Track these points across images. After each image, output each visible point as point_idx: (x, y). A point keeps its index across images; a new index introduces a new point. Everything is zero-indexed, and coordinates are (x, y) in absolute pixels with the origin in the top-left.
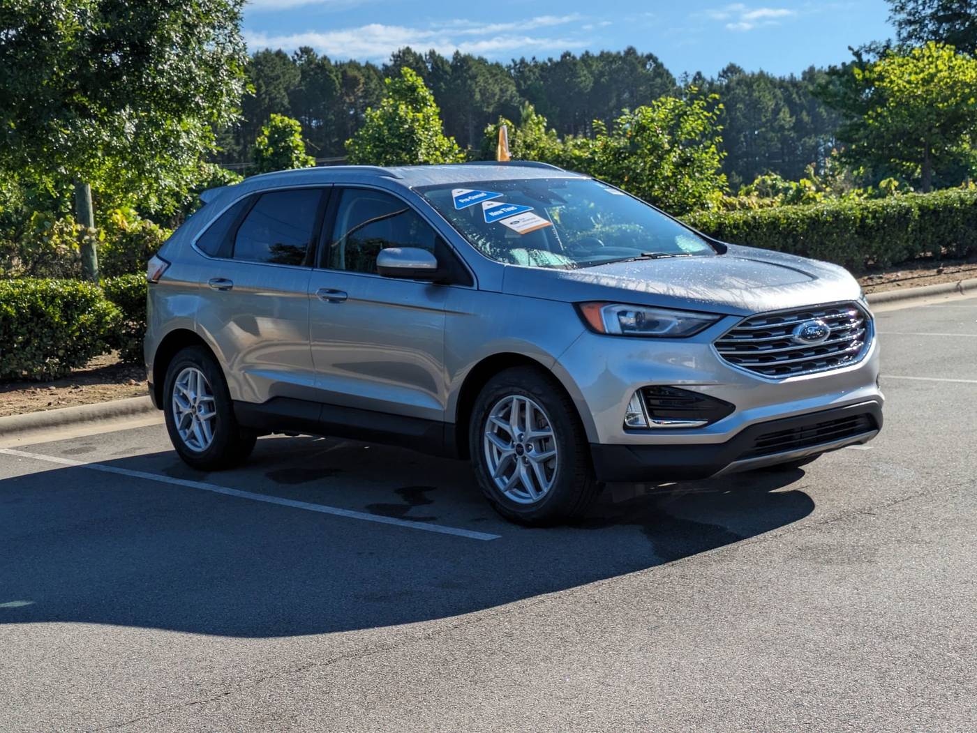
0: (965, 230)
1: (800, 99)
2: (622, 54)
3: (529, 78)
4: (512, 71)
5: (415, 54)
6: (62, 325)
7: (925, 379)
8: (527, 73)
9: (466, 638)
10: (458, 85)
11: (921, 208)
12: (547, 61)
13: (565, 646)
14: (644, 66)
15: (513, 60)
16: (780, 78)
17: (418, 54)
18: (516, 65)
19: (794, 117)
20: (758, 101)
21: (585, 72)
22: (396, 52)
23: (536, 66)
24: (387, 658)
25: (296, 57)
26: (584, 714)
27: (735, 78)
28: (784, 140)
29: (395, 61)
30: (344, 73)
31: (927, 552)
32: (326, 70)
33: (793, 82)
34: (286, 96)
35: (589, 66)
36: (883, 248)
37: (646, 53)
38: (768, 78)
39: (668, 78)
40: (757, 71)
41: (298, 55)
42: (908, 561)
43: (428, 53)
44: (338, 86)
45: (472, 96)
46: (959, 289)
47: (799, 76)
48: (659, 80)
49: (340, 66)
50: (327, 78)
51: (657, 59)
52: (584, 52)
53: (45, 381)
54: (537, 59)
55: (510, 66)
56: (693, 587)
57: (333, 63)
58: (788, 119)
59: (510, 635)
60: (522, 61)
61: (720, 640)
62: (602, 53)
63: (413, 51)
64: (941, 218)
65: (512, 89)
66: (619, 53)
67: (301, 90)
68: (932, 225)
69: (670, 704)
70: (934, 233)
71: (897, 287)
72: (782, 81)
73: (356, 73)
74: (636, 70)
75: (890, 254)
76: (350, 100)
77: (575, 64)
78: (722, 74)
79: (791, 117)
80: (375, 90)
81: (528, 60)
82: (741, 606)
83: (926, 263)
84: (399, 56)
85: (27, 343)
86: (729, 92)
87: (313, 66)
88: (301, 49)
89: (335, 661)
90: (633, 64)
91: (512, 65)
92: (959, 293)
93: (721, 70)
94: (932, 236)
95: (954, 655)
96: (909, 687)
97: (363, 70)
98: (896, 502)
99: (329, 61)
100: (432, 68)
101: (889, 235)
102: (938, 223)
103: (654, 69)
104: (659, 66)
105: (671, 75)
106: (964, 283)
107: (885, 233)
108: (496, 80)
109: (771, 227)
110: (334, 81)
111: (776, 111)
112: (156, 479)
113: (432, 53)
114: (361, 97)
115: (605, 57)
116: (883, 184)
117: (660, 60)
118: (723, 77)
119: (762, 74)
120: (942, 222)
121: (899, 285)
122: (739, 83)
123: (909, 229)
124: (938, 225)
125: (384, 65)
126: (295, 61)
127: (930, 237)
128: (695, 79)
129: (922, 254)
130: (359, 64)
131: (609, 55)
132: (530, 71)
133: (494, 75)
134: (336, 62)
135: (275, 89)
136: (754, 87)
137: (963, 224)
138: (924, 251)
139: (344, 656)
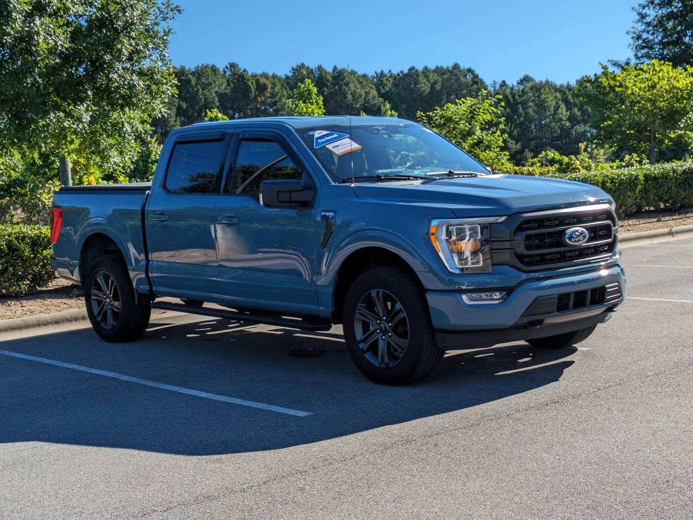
0: (677, 191)
1: (574, 99)
2: (450, 68)
3: (386, 85)
4: (375, 80)
5: (308, 68)
6: (30, 258)
7: (637, 298)
8: (385, 82)
9: (270, 492)
10: (336, 89)
11: (645, 176)
12: (399, 73)
13: (339, 498)
14: (465, 76)
15: (376, 72)
16: (560, 85)
17: (310, 68)
18: (377, 76)
19: (569, 112)
20: (544, 101)
21: (425, 81)
22: (295, 66)
23: (391, 76)
24: (209, 507)
25: (225, 70)
27: (529, 85)
28: (562, 128)
29: (294, 73)
30: (257, 82)
31: (614, 428)
32: (245, 79)
33: (569, 88)
34: (216, 97)
35: (427, 77)
37: (466, 67)
38: (552, 85)
39: (481, 85)
40: (544, 80)
41: (227, 68)
42: (600, 434)
43: (317, 67)
44: (254, 90)
45: (346, 97)
46: (671, 233)
47: (573, 83)
48: (475, 86)
49: (254, 76)
50: (246, 85)
51: (474, 71)
52: (424, 67)
53: (18, 297)
54: (392, 72)
55: (374, 76)
56: (441, 453)
57: (250, 74)
58: (565, 113)
59: (302, 489)
60: (382, 73)
61: (452, 494)
62: (437, 67)
63: (306, 66)
64: (660, 183)
65: (374, 92)
66: (448, 67)
67: (226, 93)
68: (654, 188)
70: (655, 194)
71: (628, 232)
72: (562, 86)
73: (265, 81)
74: (460, 80)
75: (623, 208)
76: (261, 99)
77: (418, 76)
78: (519, 81)
79: (567, 111)
80: (278, 92)
81: (386, 72)
82: (473, 468)
83: (649, 214)
84: (297, 70)
86: (523, 95)
87: (237, 76)
88: (230, 64)
89: (171, 508)
90: (458, 75)
92: (671, 236)
93: (519, 79)
94: (654, 195)
95: (620, 507)
97: (270, 79)
98: (599, 390)
99: (248, 72)
100: (319, 77)
101: (623, 195)
102: (657, 186)
103: (472, 79)
104: (476, 76)
105: (484, 83)
106: (674, 229)
107: (620, 194)
108: (362, 86)
110: (250, 86)
111: (557, 108)
112: (80, 369)
113: (320, 68)
114: (269, 98)
115: (439, 71)
116: (627, 158)
117: (476, 72)
118: (520, 84)
119: (547, 82)
120: (661, 186)
121: (628, 230)
122: (531, 88)
123: (637, 191)
124: (657, 188)
125: (286, 75)
126: (224, 73)
127: (652, 196)
128: (501, 86)
129: (647, 208)
130: (268, 75)
131: (441, 69)
132: (387, 80)
133: (360, 83)
134: (252, 73)
135: (208, 91)
136: (542, 91)
137: (676, 187)
138: (648, 206)
139: (179, 504)
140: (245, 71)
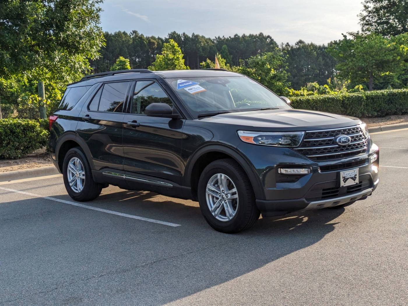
0: (384, 106)
1: (327, 54)
2: (258, 35)
4: (215, 41)
5: (177, 34)
6: (22, 137)
10: (193, 46)
11: (367, 97)
12: (229, 38)
13: (196, 271)
14: (266, 40)
15: (215, 37)
16: (319, 46)
17: (178, 34)
18: (216, 39)
19: (324, 61)
20: (310, 55)
21: (243, 42)
22: (170, 33)
23: (224, 39)
24: (124, 275)
25: (131, 34)
26: (198, 300)
27: (302, 45)
28: (320, 70)
30: (149, 41)
32: (142, 39)
33: (324, 48)
34: (126, 49)
35: (245, 40)
36: (351, 112)
37: (267, 35)
38: (314, 45)
39: (275, 45)
40: (310, 43)
41: (132, 33)
43: (182, 34)
44: (147, 45)
45: (199, 51)
46: (380, 129)
47: (326, 45)
48: (272, 45)
49: (148, 38)
50: (143, 43)
52: (243, 34)
53: (15, 159)
54: (225, 37)
55: (214, 39)
57: (145, 37)
60: (219, 37)
62: (250, 35)
63: (176, 33)
64: (375, 101)
65: (215, 48)
66: (256, 35)
67: (132, 47)
68: (371, 104)
69: (233, 296)
70: (372, 107)
72: (320, 47)
73: (154, 41)
74: (263, 42)
76: (152, 51)
77: (239, 39)
78: (296, 44)
79: (323, 61)
81: (221, 37)
84: (171, 35)
85: (8, 144)
86: (299, 50)
87: (137, 38)
88: (133, 31)
89: (103, 276)
90: (262, 39)
91: (215, 39)
92: (380, 131)
93: (296, 42)
96: (330, 291)
97: (157, 40)
99: (143, 36)
100: (184, 39)
101: (354, 107)
103: (270, 41)
104: (272, 40)
105: (277, 44)
106: (382, 127)
107: (352, 107)
108: (208, 44)
109: (307, 103)
110: (145, 44)
111: (317, 58)
113: (184, 34)
114: (156, 50)
116: (357, 87)
117: (272, 38)
119: (312, 44)
120: (375, 103)
122: (303, 47)
123: (362, 105)
124: (373, 104)
125: (165, 38)
126: (130, 36)
127: (370, 108)
128: (286, 46)
130: (155, 37)
131: (253, 36)
132: (222, 41)
133: (208, 42)
135: (122, 46)
136: (309, 49)
137: (384, 103)
139: (107, 274)
140: (142, 35)
